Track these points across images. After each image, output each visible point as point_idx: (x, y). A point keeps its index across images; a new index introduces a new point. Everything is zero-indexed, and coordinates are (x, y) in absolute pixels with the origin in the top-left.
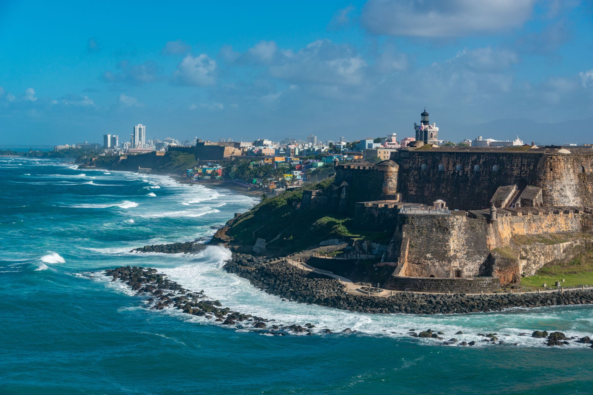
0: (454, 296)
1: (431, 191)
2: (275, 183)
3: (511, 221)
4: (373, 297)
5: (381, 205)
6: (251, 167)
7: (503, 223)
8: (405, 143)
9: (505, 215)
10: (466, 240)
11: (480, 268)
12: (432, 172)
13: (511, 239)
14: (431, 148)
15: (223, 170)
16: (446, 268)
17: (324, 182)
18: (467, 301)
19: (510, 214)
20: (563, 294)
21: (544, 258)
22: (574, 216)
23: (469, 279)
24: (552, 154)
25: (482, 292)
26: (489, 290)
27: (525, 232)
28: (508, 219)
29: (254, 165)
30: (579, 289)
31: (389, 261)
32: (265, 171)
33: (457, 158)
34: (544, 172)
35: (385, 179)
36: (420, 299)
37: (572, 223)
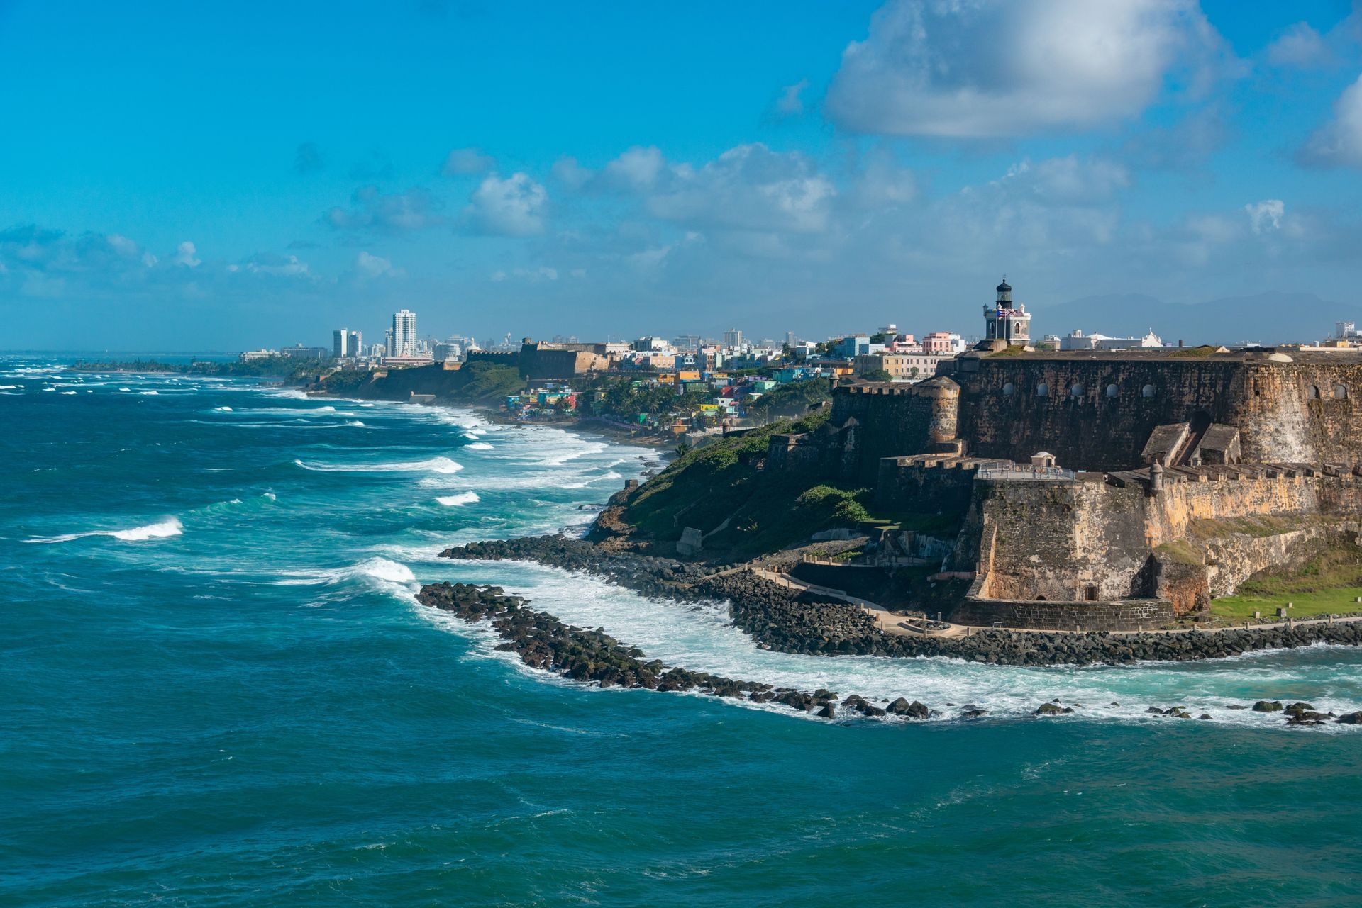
0: (1088, 635)
1: (1023, 436)
2: (684, 422)
3: (1188, 491)
4: (935, 639)
5: (931, 463)
6: (635, 390)
7: (1173, 496)
8: (930, 343)
9: (1176, 480)
10: (1106, 528)
11: (1132, 583)
12: (1024, 398)
13: (1187, 526)
14: (1021, 353)
15: (578, 398)
16: (1068, 583)
17: (808, 419)
18: (1112, 645)
19: (1186, 479)
20: (1294, 632)
21: (1250, 562)
22: (1304, 481)
23: (1112, 603)
24: (1259, 363)
25: (1140, 627)
26: (1153, 623)
27: (1214, 513)
28: (1181, 487)
29: (640, 388)
30: (1322, 621)
31: (958, 570)
32: (662, 399)
33: (1072, 372)
34: (1244, 397)
35: (934, 412)
36: (1023, 642)
37: (1300, 495)
